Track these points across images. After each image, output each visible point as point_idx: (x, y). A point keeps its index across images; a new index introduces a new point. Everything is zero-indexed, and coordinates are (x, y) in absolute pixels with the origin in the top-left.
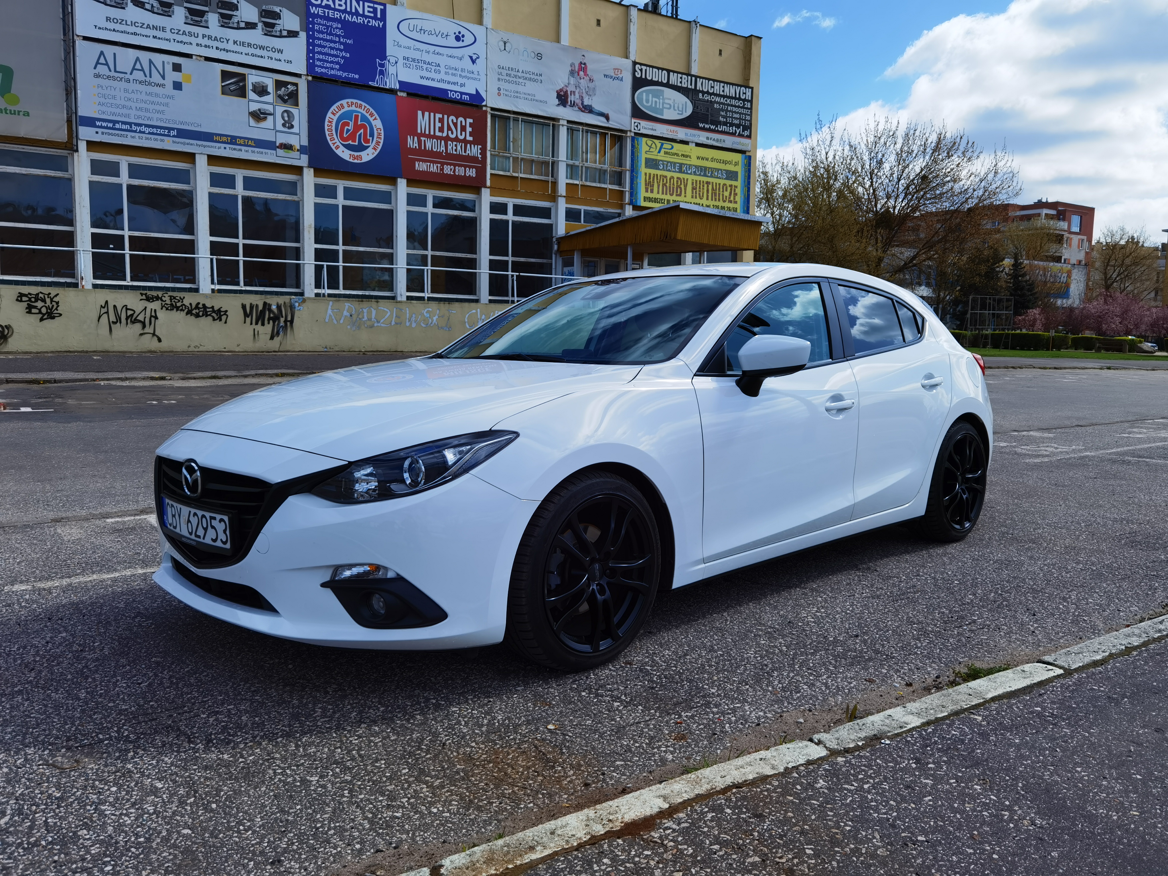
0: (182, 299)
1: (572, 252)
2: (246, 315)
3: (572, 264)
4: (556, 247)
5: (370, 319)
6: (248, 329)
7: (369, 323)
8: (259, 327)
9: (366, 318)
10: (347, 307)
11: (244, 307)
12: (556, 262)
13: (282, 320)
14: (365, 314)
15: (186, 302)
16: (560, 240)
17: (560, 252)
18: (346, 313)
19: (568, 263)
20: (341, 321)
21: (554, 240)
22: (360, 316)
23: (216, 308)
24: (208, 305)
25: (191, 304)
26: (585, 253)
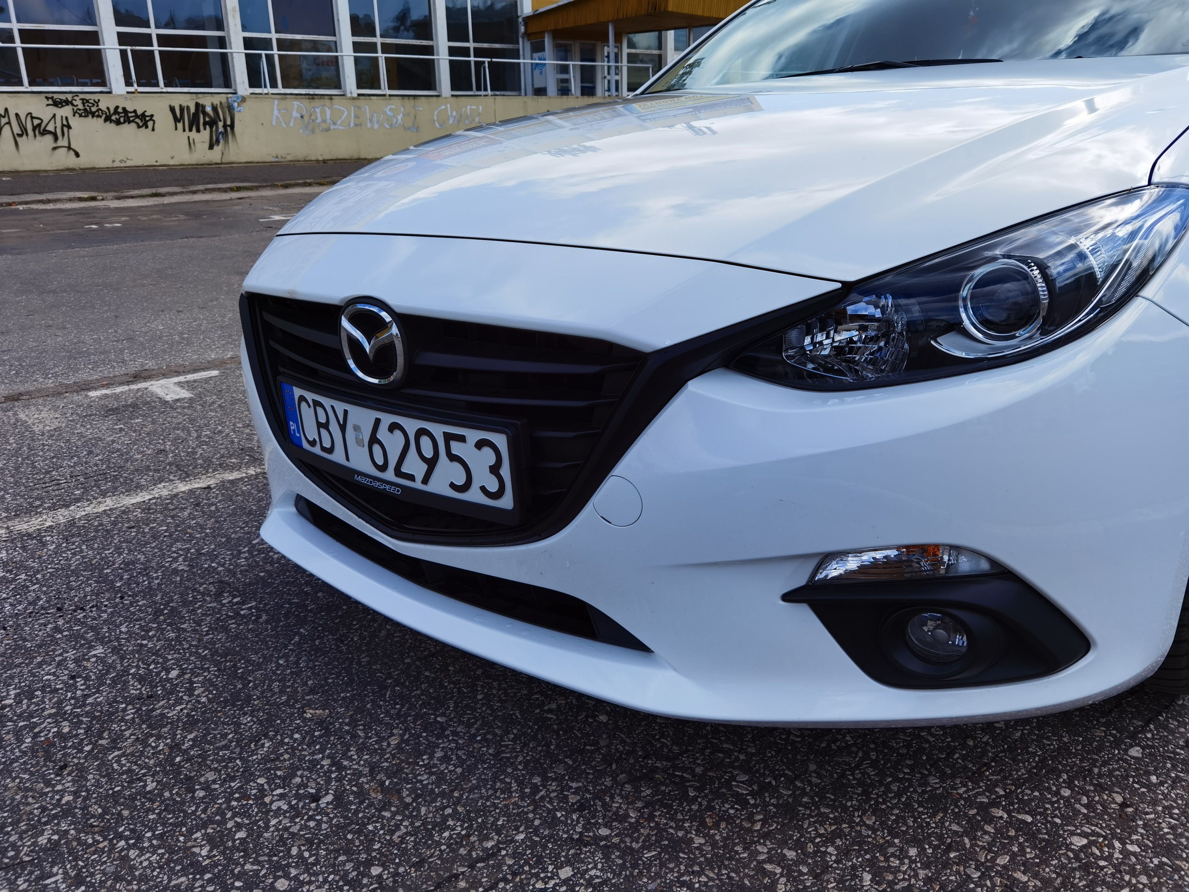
0: (97, 103)
1: (542, 33)
2: (176, 120)
3: (543, 50)
4: (522, 29)
5: (324, 121)
6: (181, 137)
7: (324, 126)
8: (193, 134)
9: (319, 120)
10: (296, 107)
11: (172, 109)
12: (524, 46)
13: (221, 124)
14: (319, 115)
15: (103, 106)
16: (528, 20)
17: (528, 35)
18: (295, 114)
19: (538, 48)
20: (292, 124)
21: (520, 20)
22: (313, 117)
23: (139, 112)
24: (130, 109)
25: (108, 108)
26: (557, 34)
